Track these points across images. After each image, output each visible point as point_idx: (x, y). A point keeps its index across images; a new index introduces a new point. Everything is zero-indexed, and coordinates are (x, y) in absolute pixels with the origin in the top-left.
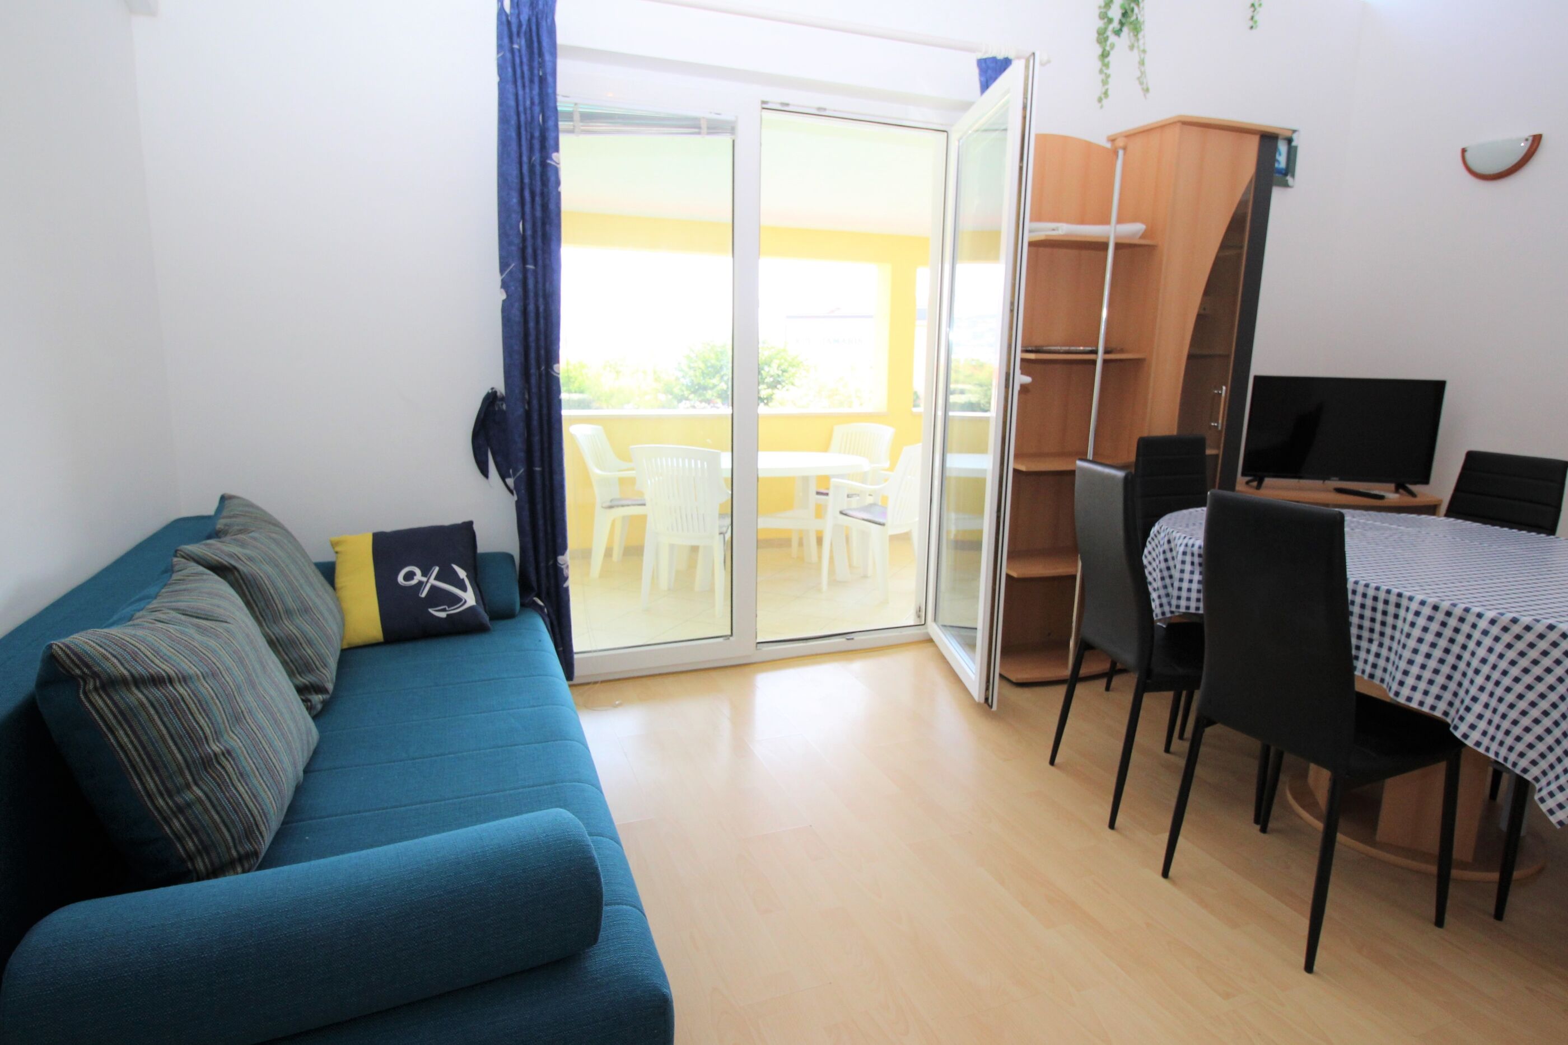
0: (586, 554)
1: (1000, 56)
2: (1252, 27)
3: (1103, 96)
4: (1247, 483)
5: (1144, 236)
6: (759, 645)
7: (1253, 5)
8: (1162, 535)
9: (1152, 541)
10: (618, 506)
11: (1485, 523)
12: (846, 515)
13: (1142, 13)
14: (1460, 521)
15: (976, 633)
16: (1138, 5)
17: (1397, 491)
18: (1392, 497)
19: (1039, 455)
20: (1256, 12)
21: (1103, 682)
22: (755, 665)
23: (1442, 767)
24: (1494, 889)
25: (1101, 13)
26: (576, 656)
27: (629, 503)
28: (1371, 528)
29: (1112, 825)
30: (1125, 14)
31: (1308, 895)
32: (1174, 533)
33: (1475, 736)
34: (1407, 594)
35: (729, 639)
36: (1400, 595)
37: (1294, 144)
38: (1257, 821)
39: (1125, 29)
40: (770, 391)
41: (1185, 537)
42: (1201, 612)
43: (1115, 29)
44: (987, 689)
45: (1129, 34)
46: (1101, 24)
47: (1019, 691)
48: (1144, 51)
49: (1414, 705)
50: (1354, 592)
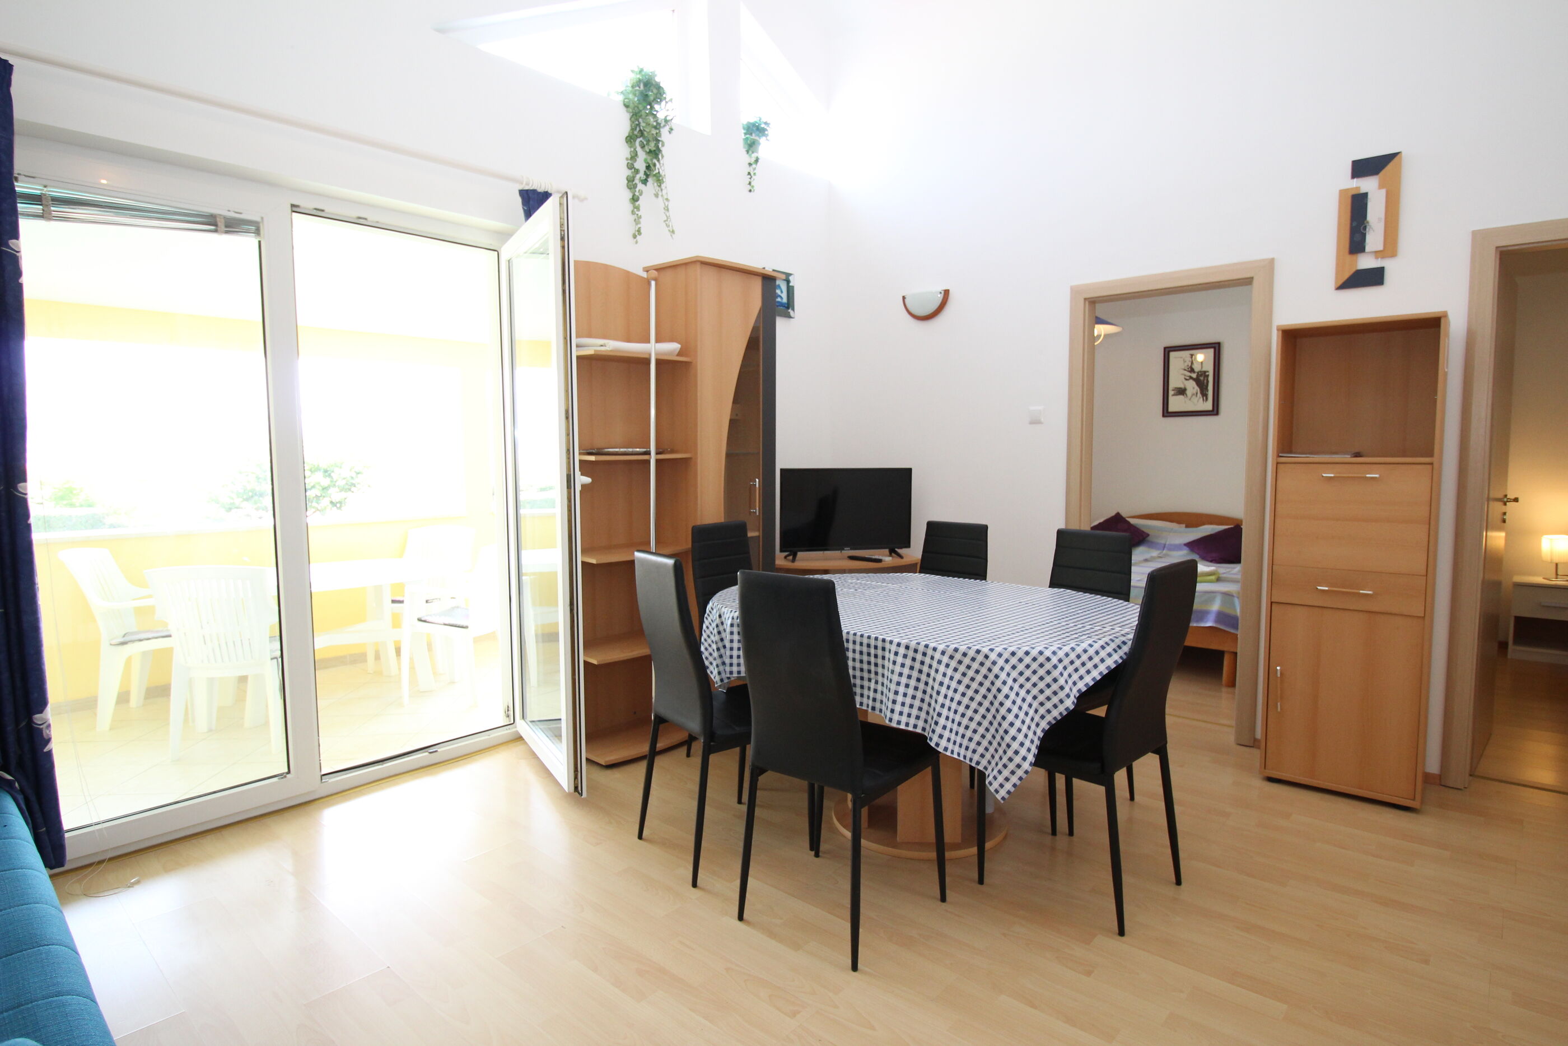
0: (89, 705)
1: (541, 190)
2: (750, 191)
3: (637, 233)
4: (786, 557)
5: (679, 354)
6: (323, 777)
7: (749, 174)
8: (715, 611)
9: (708, 617)
10: (133, 641)
11: (943, 576)
12: (425, 621)
13: (662, 168)
14: (928, 575)
15: (561, 723)
16: (658, 161)
17: (890, 555)
18: (888, 560)
19: (609, 548)
20: (752, 179)
21: (683, 750)
22: (317, 802)
23: (929, 770)
24: (975, 859)
25: (628, 163)
26: (67, 835)
27: (150, 635)
28: (869, 588)
29: (695, 884)
30: (648, 167)
31: (847, 902)
32: (723, 608)
33: (943, 743)
34: (888, 639)
35: (285, 777)
36: (884, 640)
37: (791, 284)
38: (811, 849)
39: (650, 180)
40: (343, 495)
41: (731, 611)
42: (743, 674)
43: (642, 179)
44: (576, 778)
45: (653, 184)
46: (629, 173)
47: (609, 772)
48: (667, 199)
49: (902, 727)
50: (848, 641)
